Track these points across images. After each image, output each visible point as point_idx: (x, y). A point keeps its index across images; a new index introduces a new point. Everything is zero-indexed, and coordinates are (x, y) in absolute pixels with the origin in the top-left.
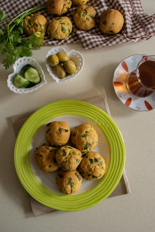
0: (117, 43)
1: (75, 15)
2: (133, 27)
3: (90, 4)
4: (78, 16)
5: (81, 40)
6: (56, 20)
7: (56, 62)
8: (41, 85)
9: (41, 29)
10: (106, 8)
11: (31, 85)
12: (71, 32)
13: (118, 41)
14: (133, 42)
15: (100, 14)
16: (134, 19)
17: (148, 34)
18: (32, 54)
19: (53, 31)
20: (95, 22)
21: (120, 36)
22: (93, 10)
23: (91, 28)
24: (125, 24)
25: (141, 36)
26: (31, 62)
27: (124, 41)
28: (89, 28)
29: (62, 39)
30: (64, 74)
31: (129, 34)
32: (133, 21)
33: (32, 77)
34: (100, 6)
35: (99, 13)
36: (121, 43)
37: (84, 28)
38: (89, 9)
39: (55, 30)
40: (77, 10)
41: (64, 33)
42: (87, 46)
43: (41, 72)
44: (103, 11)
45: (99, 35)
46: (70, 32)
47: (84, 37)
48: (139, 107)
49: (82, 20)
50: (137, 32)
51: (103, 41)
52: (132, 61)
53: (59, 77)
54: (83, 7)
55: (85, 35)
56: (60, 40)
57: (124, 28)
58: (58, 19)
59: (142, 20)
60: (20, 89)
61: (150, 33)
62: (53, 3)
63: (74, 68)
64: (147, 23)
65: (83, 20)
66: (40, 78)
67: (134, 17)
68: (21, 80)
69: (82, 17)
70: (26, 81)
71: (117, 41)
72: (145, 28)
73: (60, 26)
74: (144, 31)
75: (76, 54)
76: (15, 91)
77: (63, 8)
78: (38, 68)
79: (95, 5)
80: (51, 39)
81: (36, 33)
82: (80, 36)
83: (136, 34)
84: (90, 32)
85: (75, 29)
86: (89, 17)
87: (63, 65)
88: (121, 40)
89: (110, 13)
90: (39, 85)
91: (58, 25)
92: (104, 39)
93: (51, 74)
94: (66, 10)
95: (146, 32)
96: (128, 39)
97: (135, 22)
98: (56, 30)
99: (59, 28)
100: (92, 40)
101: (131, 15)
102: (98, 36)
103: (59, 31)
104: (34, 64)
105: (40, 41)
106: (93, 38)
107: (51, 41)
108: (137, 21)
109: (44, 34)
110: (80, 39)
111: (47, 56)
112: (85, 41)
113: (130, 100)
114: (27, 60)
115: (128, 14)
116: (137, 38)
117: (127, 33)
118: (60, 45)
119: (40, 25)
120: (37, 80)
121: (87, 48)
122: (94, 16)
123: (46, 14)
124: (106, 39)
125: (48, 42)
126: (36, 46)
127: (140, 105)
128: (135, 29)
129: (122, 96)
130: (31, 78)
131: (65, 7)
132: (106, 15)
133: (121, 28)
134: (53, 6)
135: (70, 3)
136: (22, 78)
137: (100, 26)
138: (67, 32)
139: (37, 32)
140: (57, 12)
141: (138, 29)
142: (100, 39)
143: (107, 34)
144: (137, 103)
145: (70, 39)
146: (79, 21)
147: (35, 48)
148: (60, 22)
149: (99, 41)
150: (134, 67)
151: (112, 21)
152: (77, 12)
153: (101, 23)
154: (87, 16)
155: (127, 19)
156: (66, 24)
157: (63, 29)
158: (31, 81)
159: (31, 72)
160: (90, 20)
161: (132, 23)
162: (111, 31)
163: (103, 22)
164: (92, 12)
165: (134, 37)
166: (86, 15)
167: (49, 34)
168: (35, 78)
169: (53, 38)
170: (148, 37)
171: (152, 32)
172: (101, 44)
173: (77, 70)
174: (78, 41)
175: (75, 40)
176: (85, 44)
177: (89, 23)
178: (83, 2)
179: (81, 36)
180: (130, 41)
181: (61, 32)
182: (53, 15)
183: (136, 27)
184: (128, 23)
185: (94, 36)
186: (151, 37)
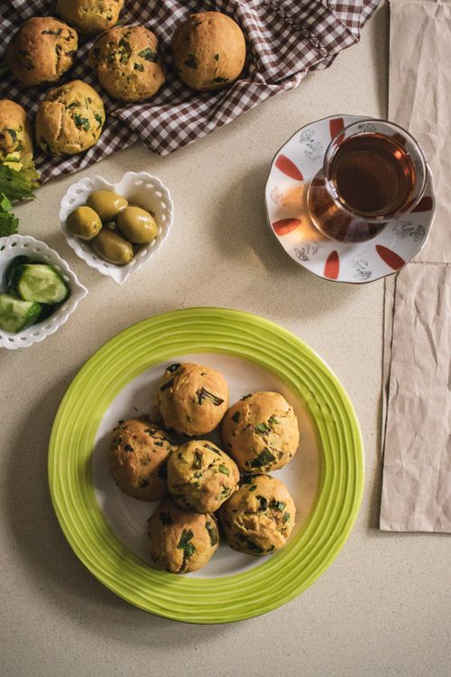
0: (246, 108)
1: (97, 66)
2: (276, 43)
3: (128, 17)
4: (108, 67)
5: (140, 133)
6: (52, 101)
7: (95, 227)
8: (75, 304)
9: (17, 143)
10: (179, 13)
11: (46, 312)
12: (103, 120)
13: (246, 103)
14: (291, 88)
15: (168, 38)
16: (270, 19)
17: (325, 51)
18: (18, 219)
19: (53, 136)
20: (162, 69)
21: (247, 86)
22: (145, 35)
23: (157, 89)
24: (250, 44)
25: (306, 66)
26: (23, 247)
27: (264, 96)
28: (152, 91)
29: (87, 147)
30: (127, 250)
31: (273, 71)
32: (269, 27)
33: (41, 289)
34: (161, 13)
35: (165, 34)
36: (256, 104)
37: (138, 96)
38: (132, 36)
39: (58, 132)
40: (99, 49)
41: (86, 130)
42: (165, 144)
43: (63, 268)
44: (176, 27)
45: (186, 101)
46: (101, 122)
47: (145, 123)
48: (367, 269)
49: (123, 75)
51: (203, 114)
52: (304, 147)
53: (116, 262)
54: (113, 38)
55: (146, 114)
56: (82, 155)
57: (250, 55)
58: (55, 98)
59: (295, 16)
60: (22, 334)
61: (329, 48)
62: (26, 53)
63: (149, 224)
64: (311, 20)
65: (127, 74)
66: (67, 284)
67: (270, 11)
68: (15, 309)
69: (122, 67)
70: (32, 308)
71: (242, 103)
72: (310, 37)
73: (68, 116)
74: (310, 47)
75: (141, 182)
76: (9, 345)
77: (59, 59)
78: (49, 257)
79: (145, 14)
80: (55, 159)
81: (9, 161)
82: (133, 123)
83: (290, 65)
84: (158, 101)
85: (112, 107)
86: (140, 61)
87: (117, 225)
88: (254, 98)
89: (199, 28)
90: (70, 304)
91: (61, 114)
92: (203, 107)
93: (91, 262)
94: (66, 60)
95: (319, 47)
96: (273, 87)
97: (278, 27)
98: (62, 130)
99: (66, 123)
100: (173, 125)
101: (257, 8)
102: (186, 106)
103: (71, 130)
104: (34, 250)
105: (29, 179)
106: (174, 117)
107: (56, 165)
108: (282, 21)
109: (31, 156)
110: (137, 131)
111: (63, 216)
112: (155, 133)
113: (333, 258)
114: (11, 247)
115: (249, 11)
116: (296, 73)
117: (263, 69)
118: (86, 167)
119: (11, 131)
120: (57, 292)
121: (165, 153)
122: (154, 50)
123: (14, 92)
124: (211, 107)
125: (50, 172)
126: (21, 195)
127: (367, 265)
128: (284, 50)
129: (310, 256)
130: (41, 294)
131: (62, 53)
132: (188, 39)
133: (244, 60)
134: (27, 64)
135: (73, 37)
136: (15, 302)
137: (181, 74)
138: (94, 124)
139: (9, 156)
140: (45, 76)
141: (292, 48)
142: (194, 113)
143: (208, 91)
144: (358, 260)
145: (107, 141)
146: (117, 82)
147: (20, 199)
148: (65, 103)
149: (193, 120)
150: (315, 159)
151: (211, 50)
152: (103, 57)
153: (182, 66)
154: (135, 59)
155: (251, 28)
156: (83, 102)
157: (79, 122)
158: (42, 300)
159: (34, 278)
160: (146, 69)
161: (268, 34)
162: (219, 80)
163: (185, 63)
164: (143, 41)
165: (290, 73)
166: (129, 57)
167: (44, 147)
168: (52, 288)
169: (60, 154)
170: (329, 59)
171: (333, 42)
172: (202, 127)
173: (158, 228)
174: (134, 138)
175: (125, 139)
176: (155, 143)
177: (148, 78)
178: (110, 19)
179: (136, 122)
180: (282, 91)
181: (77, 130)
182: (36, 87)
183: (285, 41)
184: (259, 38)
185: (175, 110)
186: (335, 55)
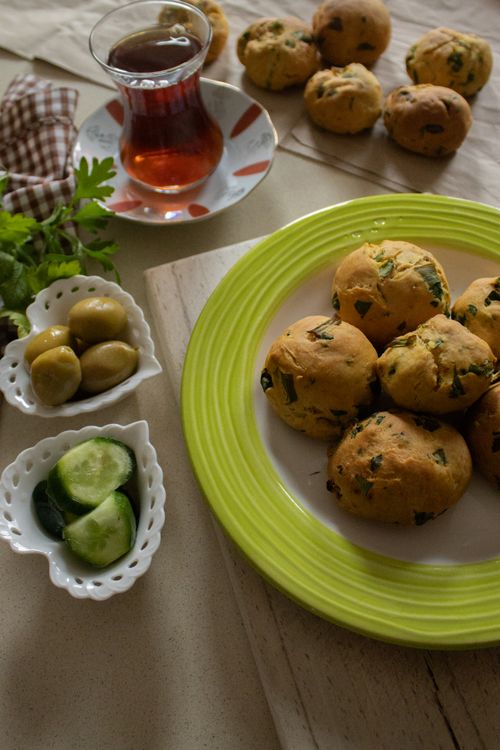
11: (131, 491)
17: (65, 119)
33: (98, 473)
36: (73, 196)
50: (46, 150)
59: (13, 134)
61: (66, 113)
68: (99, 521)
72: (41, 123)
74: (51, 126)
76: (140, 569)
83: (54, 155)
95: (58, 121)
108: (8, 150)
120: (116, 460)
128: (36, 157)
130: (104, 479)
136: (92, 515)
158: (115, 484)
159: (77, 469)
161: (12, 171)
168: (107, 461)
183: (29, 154)
